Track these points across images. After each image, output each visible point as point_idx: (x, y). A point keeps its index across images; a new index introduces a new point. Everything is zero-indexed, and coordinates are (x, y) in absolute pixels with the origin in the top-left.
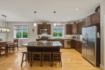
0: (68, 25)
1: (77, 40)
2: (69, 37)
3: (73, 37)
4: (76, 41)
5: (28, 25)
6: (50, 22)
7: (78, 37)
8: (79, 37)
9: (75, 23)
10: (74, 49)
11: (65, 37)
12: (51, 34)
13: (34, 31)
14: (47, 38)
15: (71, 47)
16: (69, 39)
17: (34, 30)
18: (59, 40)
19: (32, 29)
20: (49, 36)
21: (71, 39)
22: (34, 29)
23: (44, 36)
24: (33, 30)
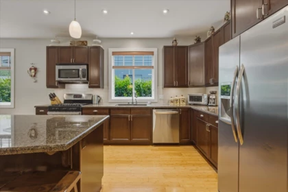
0: (172, 47)
1: (203, 109)
2: (177, 96)
3: (192, 98)
4: (199, 112)
5: (12, 51)
6: (99, 38)
7: (209, 98)
8: (213, 97)
9: (198, 40)
10: (191, 148)
11: (161, 96)
12: (105, 86)
13: (38, 75)
14: (90, 102)
15: (181, 138)
16: (177, 105)
17: (35, 69)
18: (131, 109)
19: (31, 66)
20: (96, 92)
21: (183, 105)
22: (36, 66)
23: (76, 96)
24: (31, 69)
